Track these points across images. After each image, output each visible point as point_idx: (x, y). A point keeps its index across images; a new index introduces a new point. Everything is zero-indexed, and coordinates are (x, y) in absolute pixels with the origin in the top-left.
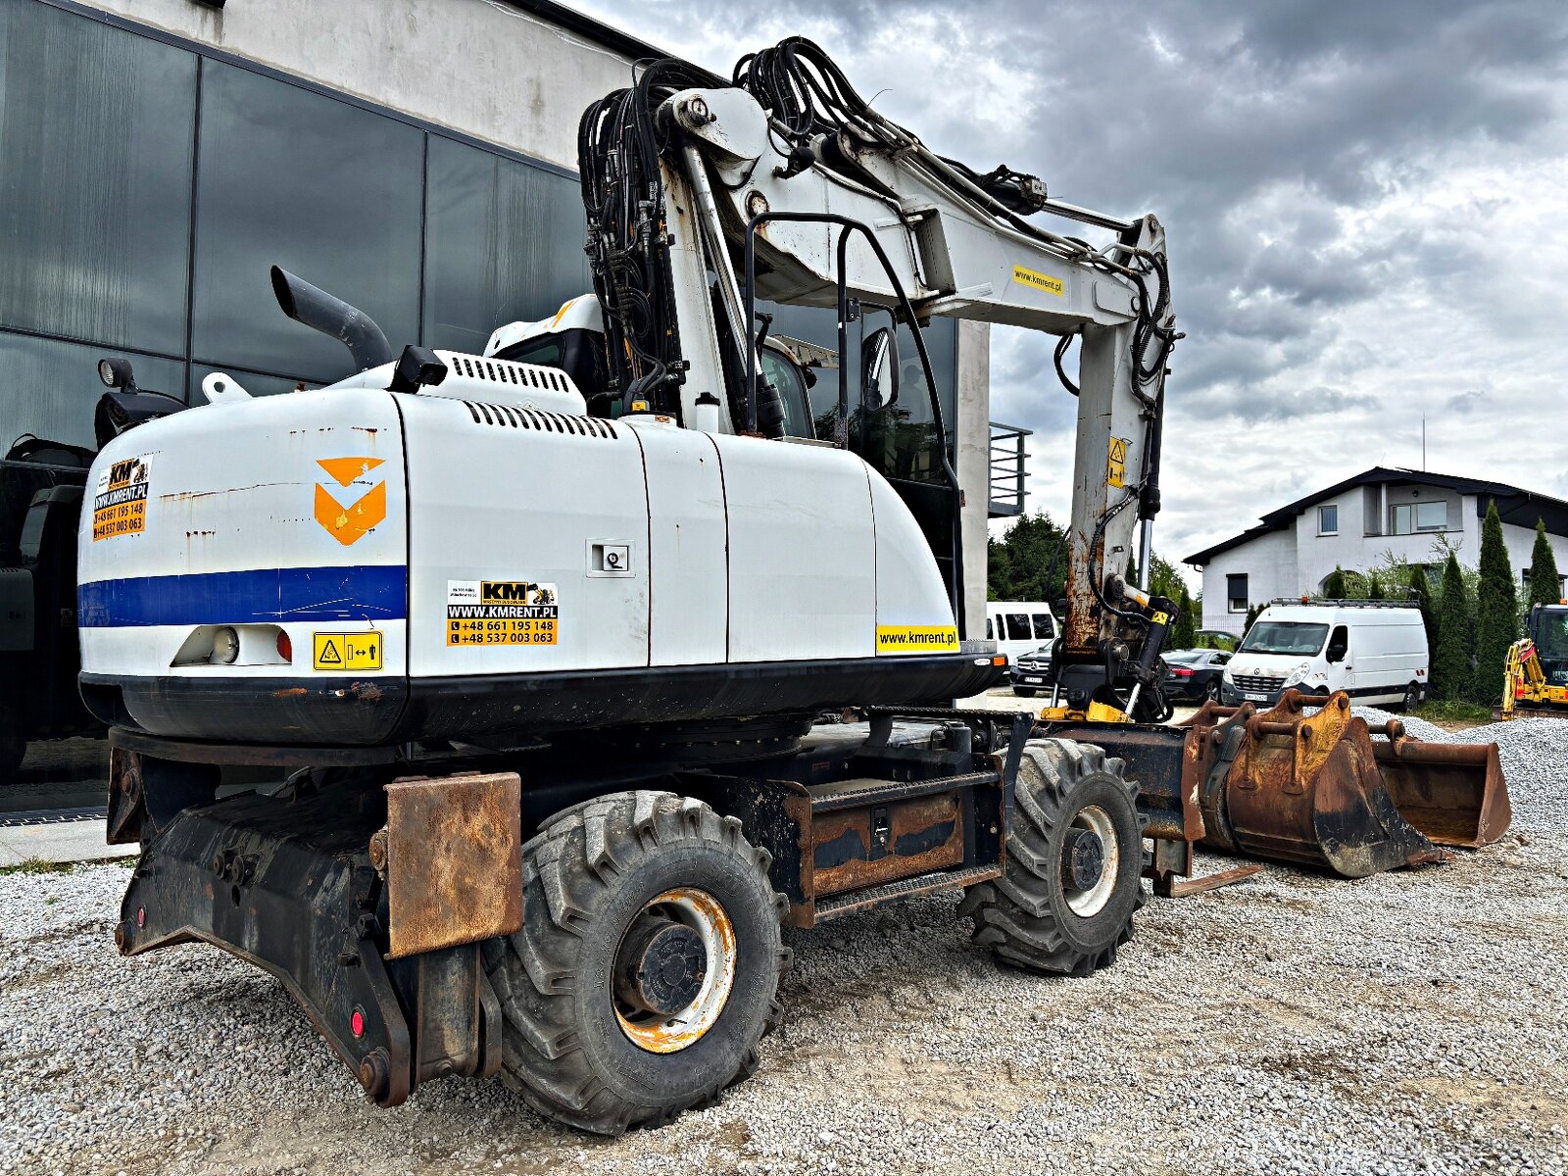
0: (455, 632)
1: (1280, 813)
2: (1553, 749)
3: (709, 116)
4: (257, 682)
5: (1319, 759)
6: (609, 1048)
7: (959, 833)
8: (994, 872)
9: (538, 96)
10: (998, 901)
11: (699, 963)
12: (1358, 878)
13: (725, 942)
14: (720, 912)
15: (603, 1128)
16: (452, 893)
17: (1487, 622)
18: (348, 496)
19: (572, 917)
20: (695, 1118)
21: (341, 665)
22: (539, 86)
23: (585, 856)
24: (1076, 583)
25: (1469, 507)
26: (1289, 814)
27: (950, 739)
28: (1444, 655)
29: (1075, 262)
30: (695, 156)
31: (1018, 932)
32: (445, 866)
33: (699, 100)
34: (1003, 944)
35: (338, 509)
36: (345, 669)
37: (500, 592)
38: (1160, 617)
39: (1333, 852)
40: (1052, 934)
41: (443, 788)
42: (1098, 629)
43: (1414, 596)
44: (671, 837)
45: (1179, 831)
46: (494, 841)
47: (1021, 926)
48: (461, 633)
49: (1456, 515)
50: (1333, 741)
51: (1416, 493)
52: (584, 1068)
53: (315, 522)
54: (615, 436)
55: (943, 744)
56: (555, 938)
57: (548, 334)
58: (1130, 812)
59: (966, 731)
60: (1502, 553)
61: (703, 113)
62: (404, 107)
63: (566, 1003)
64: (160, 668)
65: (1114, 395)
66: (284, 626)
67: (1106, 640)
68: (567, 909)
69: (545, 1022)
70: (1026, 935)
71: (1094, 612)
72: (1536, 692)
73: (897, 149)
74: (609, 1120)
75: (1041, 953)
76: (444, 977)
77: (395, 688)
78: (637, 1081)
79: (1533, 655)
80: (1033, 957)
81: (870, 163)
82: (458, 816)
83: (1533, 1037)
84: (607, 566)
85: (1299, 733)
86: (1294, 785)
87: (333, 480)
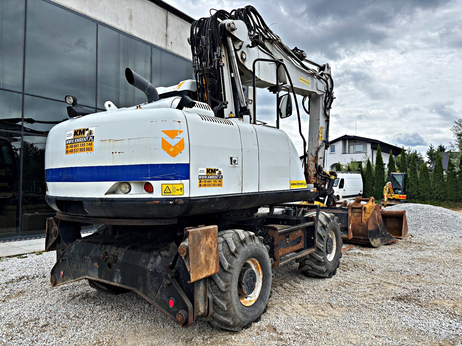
0: (200, 184)
1: (358, 231)
2: (413, 212)
3: (236, 28)
4: (141, 199)
5: (368, 216)
6: (239, 306)
7: (303, 239)
8: (313, 250)
9: (131, 15)
10: (310, 258)
11: (255, 280)
12: (377, 247)
13: (259, 273)
14: (259, 264)
15: (236, 329)
16: (204, 262)
17: (378, 177)
18: (173, 142)
19: (230, 268)
20: (256, 324)
21: (171, 194)
22: (131, 12)
23: (230, 250)
24: (310, 167)
25: (369, 146)
26: (360, 231)
27: (287, 212)
28: (367, 186)
29: (313, 76)
30: (230, 40)
31: (316, 266)
32: (202, 253)
33: (233, 23)
34: (310, 270)
35: (170, 146)
36: (173, 195)
37: (210, 171)
38: (332, 177)
39: (372, 241)
40: (325, 266)
41: (201, 230)
42: (316, 180)
43: (360, 170)
44: (249, 243)
45: (347, 236)
46: (213, 246)
47: (316, 264)
48: (202, 184)
49: (365, 148)
50: (372, 211)
51: (355, 142)
52: (233, 312)
53: (162, 150)
54: (233, 125)
55: (285, 214)
56: (224, 274)
57: (176, 91)
58: (339, 232)
59: (292, 210)
60: (381, 159)
61: (234, 27)
62: (91, 15)
63: (229, 293)
64: (102, 195)
65: (320, 114)
66: (150, 182)
67: (319, 184)
68: (228, 265)
69: (223, 299)
70: (318, 267)
71: (315, 175)
72: (392, 196)
73: (274, 41)
74: (237, 327)
75: (321, 272)
76: (199, 288)
77: (187, 200)
78: (245, 315)
79: (391, 186)
80: (319, 273)
81: (267, 44)
82: (205, 239)
83: (453, 288)
84: (233, 163)
85: (363, 209)
86: (362, 223)
87: (168, 137)
